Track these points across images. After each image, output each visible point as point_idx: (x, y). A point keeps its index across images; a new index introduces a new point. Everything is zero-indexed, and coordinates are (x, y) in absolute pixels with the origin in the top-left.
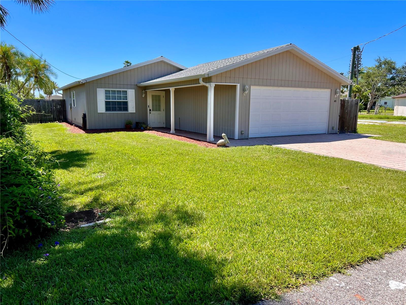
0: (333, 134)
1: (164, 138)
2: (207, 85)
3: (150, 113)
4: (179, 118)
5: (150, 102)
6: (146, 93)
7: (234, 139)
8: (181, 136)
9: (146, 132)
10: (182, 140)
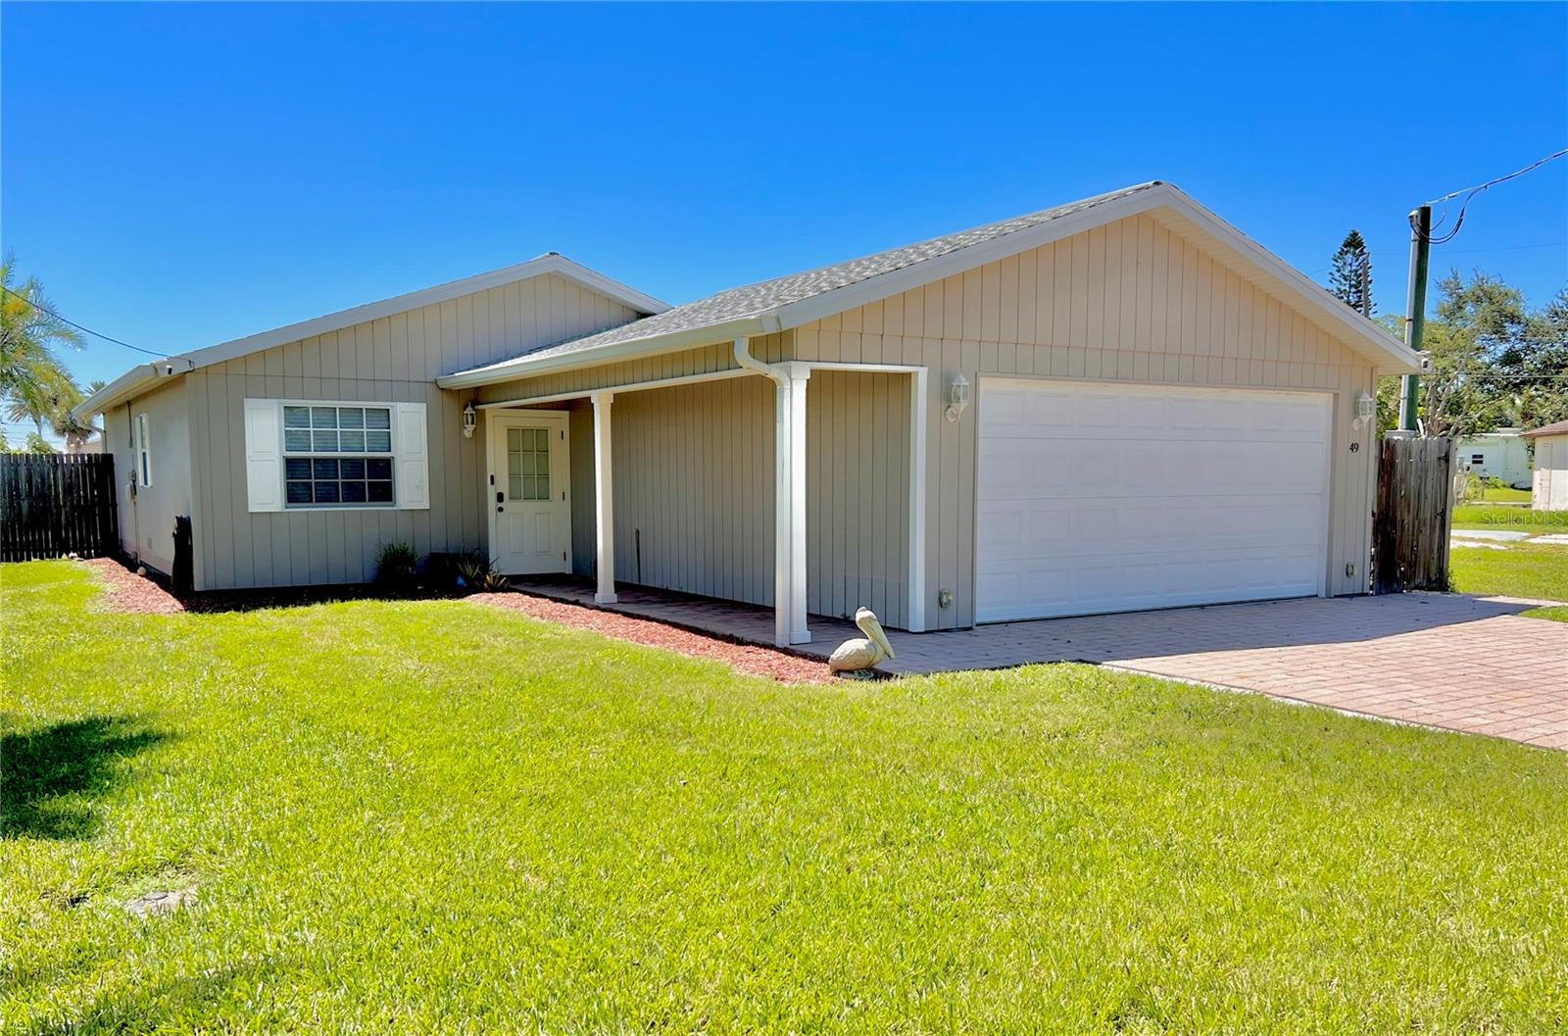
0: (1351, 596)
1: (561, 630)
2: (773, 372)
3: (501, 510)
4: (638, 532)
5: (497, 459)
6: (479, 419)
7: (907, 631)
8: (648, 619)
9: (475, 602)
10: (653, 642)
